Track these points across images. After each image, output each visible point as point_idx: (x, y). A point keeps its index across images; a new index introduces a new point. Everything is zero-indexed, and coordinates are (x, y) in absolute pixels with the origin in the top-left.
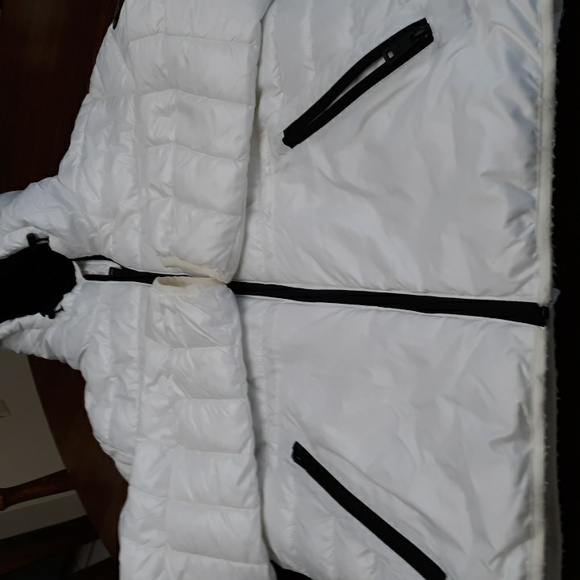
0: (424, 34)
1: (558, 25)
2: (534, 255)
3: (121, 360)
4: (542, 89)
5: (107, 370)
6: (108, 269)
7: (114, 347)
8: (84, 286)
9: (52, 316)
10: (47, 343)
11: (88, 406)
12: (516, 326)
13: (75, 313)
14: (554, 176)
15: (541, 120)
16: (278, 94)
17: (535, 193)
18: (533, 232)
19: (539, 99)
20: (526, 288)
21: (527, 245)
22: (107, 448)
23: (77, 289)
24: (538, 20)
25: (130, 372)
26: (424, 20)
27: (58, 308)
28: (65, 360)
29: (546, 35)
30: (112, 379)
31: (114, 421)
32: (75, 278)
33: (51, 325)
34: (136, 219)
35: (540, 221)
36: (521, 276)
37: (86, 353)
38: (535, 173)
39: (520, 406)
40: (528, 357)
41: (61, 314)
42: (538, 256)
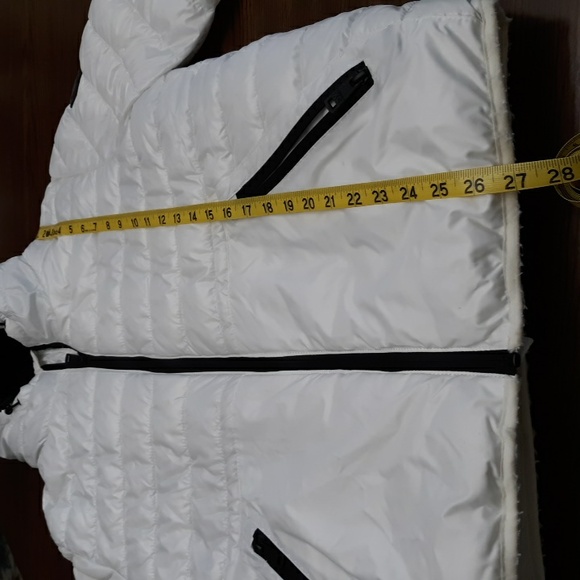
0: (363, 78)
1: (506, 59)
2: (504, 298)
3: (78, 453)
4: (496, 123)
5: (64, 465)
6: (65, 356)
7: (71, 439)
8: (41, 377)
9: (9, 412)
10: (4, 441)
11: (44, 506)
12: (484, 377)
13: (31, 405)
14: (520, 212)
15: (501, 155)
16: (227, 156)
17: (501, 231)
18: (501, 272)
19: (494, 134)
20: (495, 335)
21: (494, 287)
22: (64, 551)
23: (34, 382)
24: (483, 49)
25: (87, 467)
26: (362, 63)
27: (15, 402)
28: (22, 458)
29: (493, 65)
30: (70, 476)
31: (70, 522)
32: (33, 370)
33: (8, 421)
34: (94, 300)
35: (508, 259)
36: (490, 322)
37: (43, 449)
38: (500, 211)
39: (489, 465)
40: (497, 410)
41: (18, 408)
42: (507, 299)
